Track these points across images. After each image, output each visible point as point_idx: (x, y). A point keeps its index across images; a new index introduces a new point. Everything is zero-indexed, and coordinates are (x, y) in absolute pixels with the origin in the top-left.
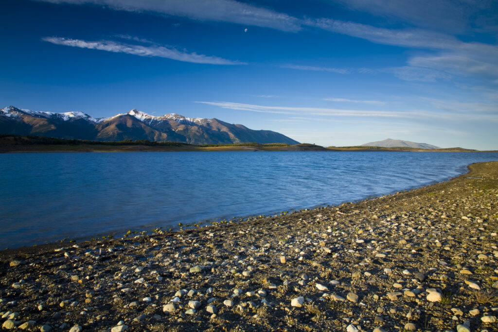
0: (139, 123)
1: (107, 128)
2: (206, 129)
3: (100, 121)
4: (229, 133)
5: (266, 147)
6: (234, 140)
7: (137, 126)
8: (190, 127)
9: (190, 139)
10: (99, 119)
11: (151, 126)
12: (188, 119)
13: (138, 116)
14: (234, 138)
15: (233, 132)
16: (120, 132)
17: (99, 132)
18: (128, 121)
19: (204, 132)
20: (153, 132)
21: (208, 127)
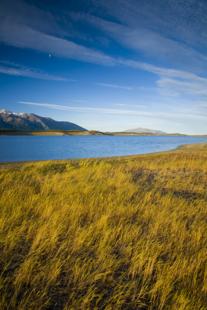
2: (26, 120)
4: (42, 123)
5: (69, 133)
6: (45, 128)
8: (15, 119)
9: (16, 127)
12: (14, 113)
14: (45, 126)
19: (25, 122)
21: (28, 119)
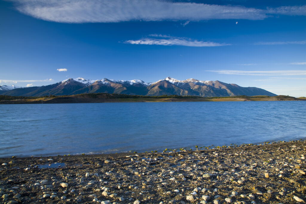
0: (171, 85)
1: (153, 88)
2: (211, 87)
3: (149, 84)
4: (227, 90)
5: (252, 98)
6: (230, 94)
7: (170, 87)
8: (202, 86)
9: (202, 94)
10: (149, 83)
11: (178, 87)
12: (201, 82)
13: (171, 81)
14: (231, 93)
15: (229, 89)
16: (161, 90)
17: (149, 91)
18: (165, 84)
19: (210, 89)
20: (179, 90)
21: (213, 86)
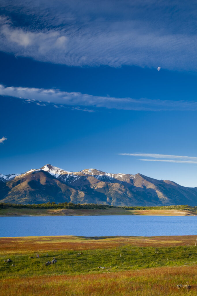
0: (54, 180)
1: (18, 185)
2: (128, 185)
3: (10, 178)
4: (157, 191)
6: (163, 199)
7: (51, 184)
8: (110, 184)
9: (111, 199)
10: (9, 176)
11: (67, 184)
12: (109, 175)
13: (53, 172)
14: (163, 197)
15: (161, 190)
16: (33, 190)
17: (10, 190)
18: (41, 178)
19: (126, 190)
20: (68, 190)
21: (132, 184)
